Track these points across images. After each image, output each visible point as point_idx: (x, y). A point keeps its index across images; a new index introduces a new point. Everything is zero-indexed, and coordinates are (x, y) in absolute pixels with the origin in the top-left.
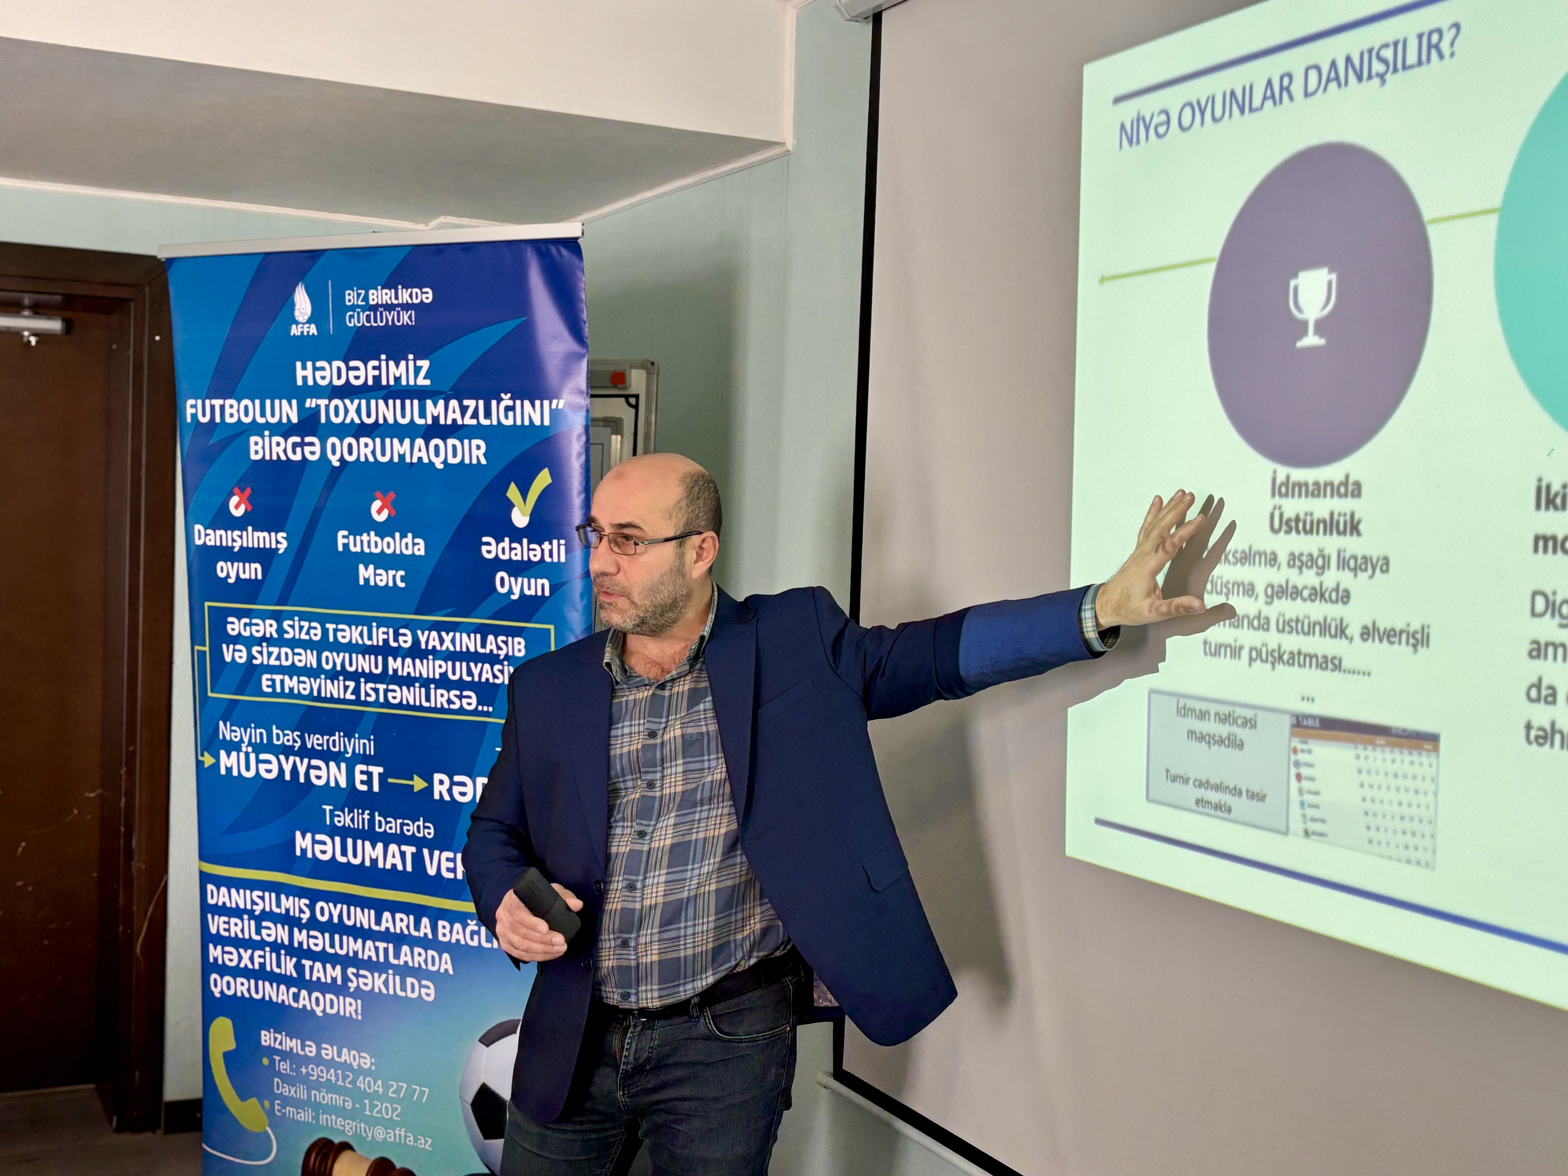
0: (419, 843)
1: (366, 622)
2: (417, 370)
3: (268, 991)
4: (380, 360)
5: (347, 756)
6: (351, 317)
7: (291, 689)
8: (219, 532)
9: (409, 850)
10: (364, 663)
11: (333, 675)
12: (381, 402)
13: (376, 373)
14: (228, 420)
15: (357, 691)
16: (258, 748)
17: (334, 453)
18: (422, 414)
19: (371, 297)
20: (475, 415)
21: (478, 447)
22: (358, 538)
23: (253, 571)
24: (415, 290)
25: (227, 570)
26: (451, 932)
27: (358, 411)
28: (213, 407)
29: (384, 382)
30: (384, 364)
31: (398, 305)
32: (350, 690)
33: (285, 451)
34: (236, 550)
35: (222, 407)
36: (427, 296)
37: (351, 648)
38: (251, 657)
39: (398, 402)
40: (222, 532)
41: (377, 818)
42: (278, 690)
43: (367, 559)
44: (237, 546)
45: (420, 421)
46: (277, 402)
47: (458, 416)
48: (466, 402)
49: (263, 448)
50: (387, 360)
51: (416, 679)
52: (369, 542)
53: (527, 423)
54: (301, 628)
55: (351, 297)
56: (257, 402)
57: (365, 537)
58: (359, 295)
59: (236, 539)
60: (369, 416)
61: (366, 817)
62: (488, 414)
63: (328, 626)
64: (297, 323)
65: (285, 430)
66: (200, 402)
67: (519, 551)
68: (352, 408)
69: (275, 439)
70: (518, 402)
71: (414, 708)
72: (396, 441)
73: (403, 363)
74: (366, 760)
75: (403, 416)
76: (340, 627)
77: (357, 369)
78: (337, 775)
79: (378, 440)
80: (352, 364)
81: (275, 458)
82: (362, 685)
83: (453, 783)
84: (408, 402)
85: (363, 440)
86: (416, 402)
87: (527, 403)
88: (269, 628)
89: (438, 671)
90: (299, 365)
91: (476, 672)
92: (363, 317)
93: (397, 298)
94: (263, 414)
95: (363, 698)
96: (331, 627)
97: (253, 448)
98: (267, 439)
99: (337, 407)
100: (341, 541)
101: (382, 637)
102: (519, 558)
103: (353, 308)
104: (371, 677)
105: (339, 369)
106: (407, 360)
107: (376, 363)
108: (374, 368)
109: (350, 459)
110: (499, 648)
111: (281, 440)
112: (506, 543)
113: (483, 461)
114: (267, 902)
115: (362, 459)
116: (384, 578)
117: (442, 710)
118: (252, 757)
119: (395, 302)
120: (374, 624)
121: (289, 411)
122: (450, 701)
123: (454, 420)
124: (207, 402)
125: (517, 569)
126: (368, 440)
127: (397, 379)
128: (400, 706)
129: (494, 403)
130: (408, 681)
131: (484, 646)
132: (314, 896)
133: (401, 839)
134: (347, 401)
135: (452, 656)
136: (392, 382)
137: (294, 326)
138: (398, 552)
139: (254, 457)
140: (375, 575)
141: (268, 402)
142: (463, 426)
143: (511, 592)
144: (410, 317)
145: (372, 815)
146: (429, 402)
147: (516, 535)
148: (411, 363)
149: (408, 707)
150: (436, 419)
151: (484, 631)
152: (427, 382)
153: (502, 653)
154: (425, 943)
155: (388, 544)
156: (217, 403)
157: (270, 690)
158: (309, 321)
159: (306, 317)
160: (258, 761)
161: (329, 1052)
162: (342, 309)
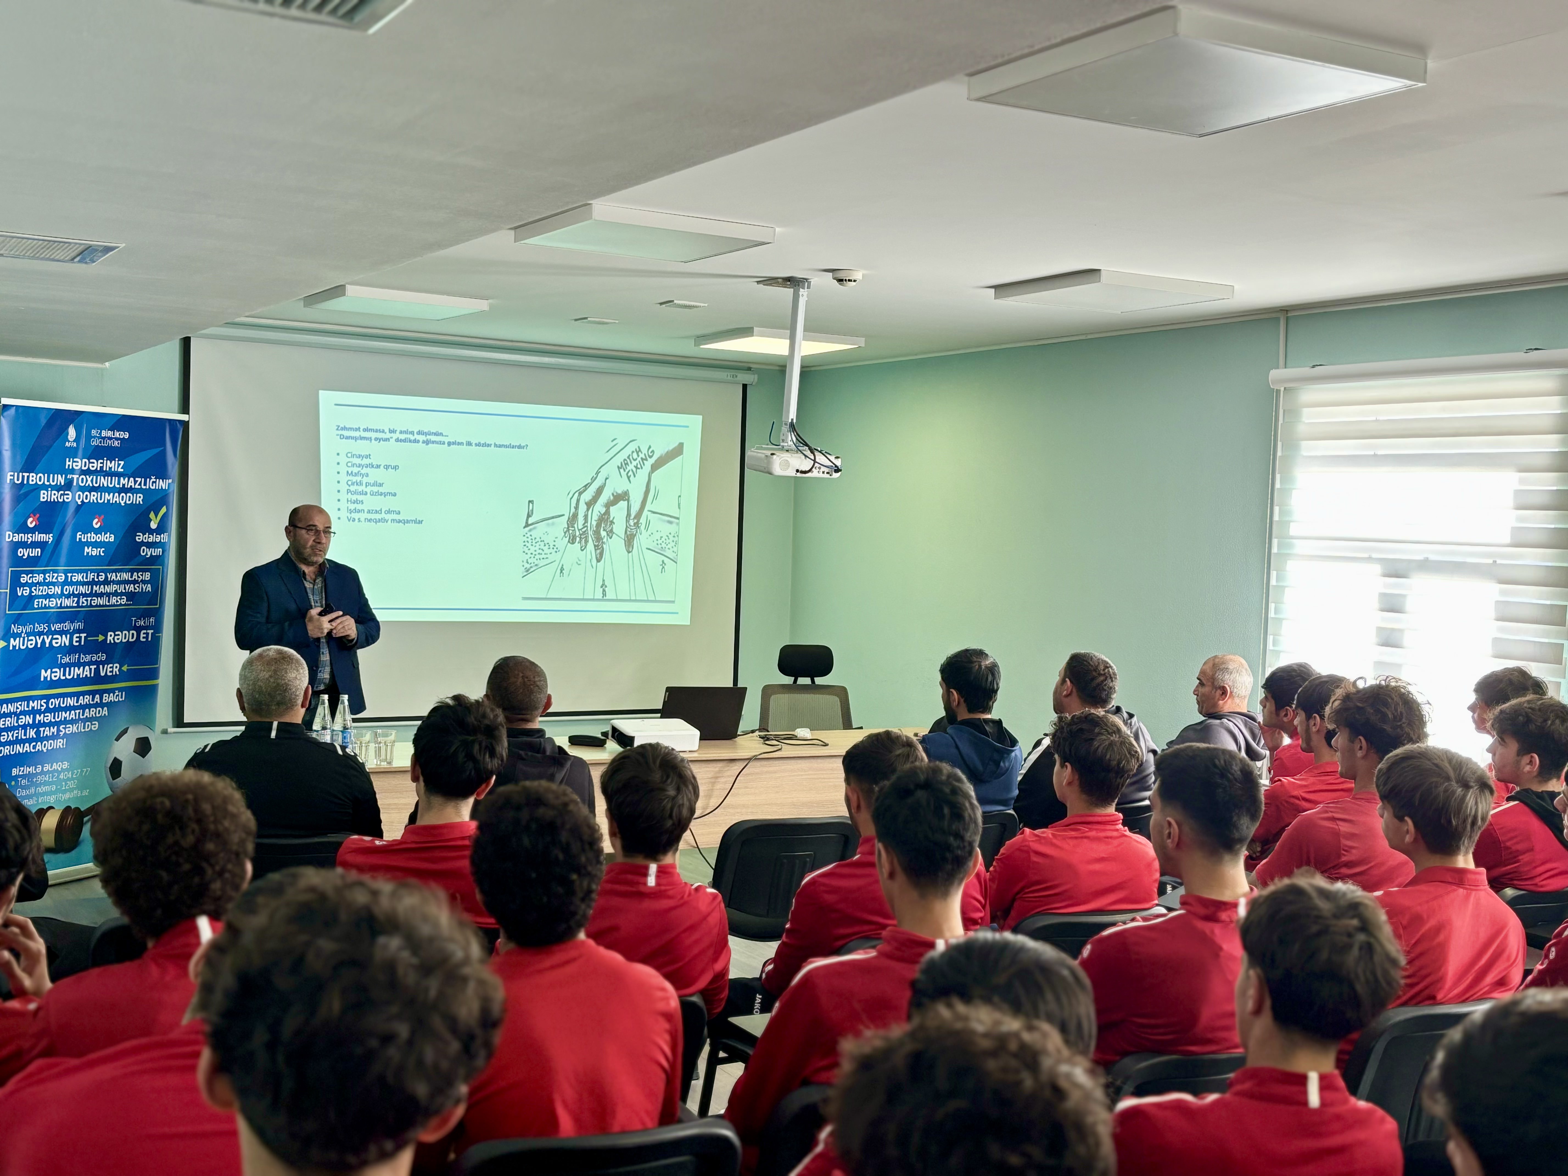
0: (97, 663)
1: (86, 571)
2: (119, 465)
3: (19, 749)
4: (104, 460)
5: (71, 631)
6: (93, 441)
7: (45, 605)
8: (20, 535)
9: (93, 667)
10: (83, 589)
11: (68, 596)
12: (102, 478)
13: (102, 465)
14: (31, 483)
15: (78, 602)
16: (28, 634)
17: (79, 499)
18: (119, 484)
19: (103, 433)
20: (140, 484)
21: (140, 497)
22: (86, 535)
23: (37, 552)
24: (121, 433)
25: (23, 553)
26: (109, 698)
27: (92, 481)
28: (23, 477)
29: (104, 469)
30: (105, 461)
31: (114, 438)
32: (75, 602)
33: (57, 498)
34: (29, 543)
35: (28, 477)
36: (127, 436)
37: (78, 583)
38: (31, 592)
39: (110, 478)
40: (23, 535)
41: (82, 656)
42: (40, 606)
43: (88, 544)
44: (29, 541)
45: (117, 486)
46: (56, 475)
47: (133, 484)
48: (137, 479)
49: (47, 496)
50: (107, 460)
51: (104, 594)
52: (91, 537)
53: (160, 488)
54: (53, 576)
55: (94, 432)
56: (46, 475)
57: (89, 535)
58: (97, 432)
59: (29, 538)
60: (96, 483)
61: (77, 656)
62: (145, 484)
63: (68, 574)
64: (69, 441)
65: (58, 488)
66: (16, 474)
67: (152, 538)
68: (89, 479)
69: (53, 492)
70: (158, 480)
71: (103, 606)
72: (107, 494)
73: (113, 462)
74: (79, 631)
75: (111, 484)
76: (74, 574)
77: (93, 463)
78: (65, 640)
79: (99, 494)
80: (91, 461)
81: (52, 500)
82: (81, 599)
83: (115, 635)
84: (114, 478)
85: (92, 493)
86: (117, 478)
87: (161, 480)
88: (39, 578)
89: (114, 589)
90: (67, 459)
91: (127, 588)
92: (98, 441)
93: (114, 435)
94: (48, 481)
95: (81, 605)
96: (69, 575)
97: (42, 496)
98: (49, 492)
99: (83, 479)
100: (78, 537)
101: (92, 577)
102: (151, 541)
103: (95, 437)
104: (85, 595)
105: (85, 462)
106: (115, 461)
107: (102, 461)
108: (101, 463)
109: (85, 501)
110: (138, 577)
111: (56, 493)
112: (147, 536)
113: (141, 503)
114: (22, 706)
115: (91, 501)
116: (95, 552)
117: (114, 605)
118: (26, 638)
119: (113, 436)
120: (89, 572)
121: (61, 480)
122: (117, 601)
123: (131, 486)
124: (21, 474)
125: (149, 545)
126: (95, 494)
127: (110, 468)
128: (97, 606)
129: (148, 480)
130: (101, 595)
131: (131, 577)
132: (48, 697)
133: (90, 663)
134: (88, 477)
135: (119, 583)
136: (108, 470)
137: (67, 443)
138: (102, 540)
139: (42, 500)
140: (92, 550)
141: (51, 475)
142: (135, 488)
143: (147, 554)
144: (118, 444)
145: (79, 656)
146: (122, 478)
147: (151, 532)
148: (117, 462)
149: (100, 606)
150: (124, 485)
151: (132, 571)
152: (122, 470)
153: (140, 579)
154: (96, 706)
155: (99, 537)
156: (26, 475)
157: (37, 606)
158: (74, 441)
159: (73, 439)
160: (28, 640)
161: (47, 767)
162: (89, 437)
